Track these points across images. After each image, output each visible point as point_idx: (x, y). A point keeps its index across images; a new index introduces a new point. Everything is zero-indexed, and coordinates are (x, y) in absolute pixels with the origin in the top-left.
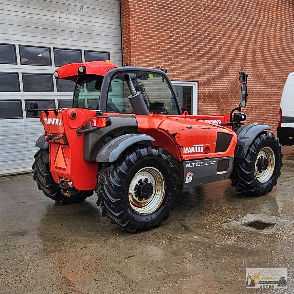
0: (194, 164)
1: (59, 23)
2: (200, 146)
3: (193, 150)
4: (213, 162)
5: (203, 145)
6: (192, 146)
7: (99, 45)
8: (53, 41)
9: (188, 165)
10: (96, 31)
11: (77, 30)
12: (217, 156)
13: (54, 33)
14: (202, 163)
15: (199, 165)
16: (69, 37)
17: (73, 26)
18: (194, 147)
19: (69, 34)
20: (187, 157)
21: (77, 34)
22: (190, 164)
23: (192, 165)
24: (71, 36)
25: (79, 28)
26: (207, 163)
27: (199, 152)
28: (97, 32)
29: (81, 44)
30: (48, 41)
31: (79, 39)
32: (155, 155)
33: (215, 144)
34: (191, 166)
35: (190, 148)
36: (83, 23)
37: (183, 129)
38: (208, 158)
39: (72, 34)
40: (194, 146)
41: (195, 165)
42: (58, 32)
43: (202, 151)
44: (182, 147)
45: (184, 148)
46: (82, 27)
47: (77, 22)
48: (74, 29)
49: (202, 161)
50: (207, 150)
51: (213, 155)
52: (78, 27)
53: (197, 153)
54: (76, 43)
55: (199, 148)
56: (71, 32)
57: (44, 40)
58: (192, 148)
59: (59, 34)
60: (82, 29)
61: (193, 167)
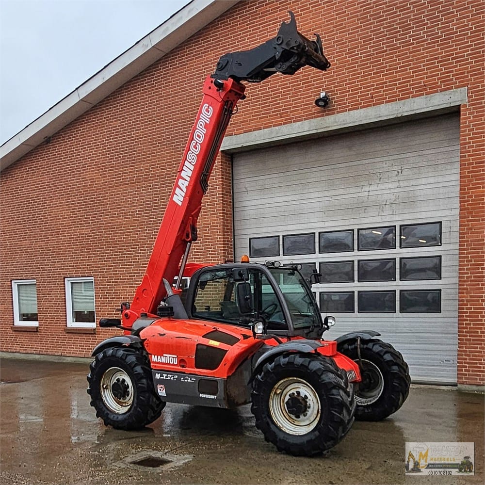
0: (165, 375)
1: (368, 198)
2: (173, 358)
3: (163, 360)
4: (192, 379)
5: (176, 356)
6: (162, 355)
7: (424, 215)
8: (357, 221)
9: (158, 376)
10: (420, 196)
11: (392, 201)
12: (197, 373)
13: (360, 211)
14: (176, 377)
15: (172, 379)
16: (379, 213)
17: (385, 197)
18: (165, 357)
19: (380, 208)
20: (155, 366)
21: (391, 207)
22: (159, 374)
23: (163, 376)
24: (383, 211)
25: (395, 198)
26: (182, 378)
27: (172, 363)
28: (422, 197)
29: (396, 218)
30: (352, 222)
31: (393, 212)
32: (118, 357)
33: (194, 357)
34: (161, 378)
35: (159, 357)
36: (400, 190)
37: (154, 336)
38: (184, 373)
39: (383, 208)
40: (164, 355)
41: (166, 377)
42: (365, 209)
43: (176, 363)
44: (151, 354)
45: (153, 356)
46: (398, 196)
47: (392, 191)
48: (386, 201)
49: (176, 375)
50: (182, 362)
51: (191, 371)
52: (393, 197)
53: (169, 364)
54: (388, 218)
55: (170, 359)
56: (381, 206)
57: (347, 222)
58: (162, 357)
59: (366, 211)
60: (398, 199)
61: (163, 379)
